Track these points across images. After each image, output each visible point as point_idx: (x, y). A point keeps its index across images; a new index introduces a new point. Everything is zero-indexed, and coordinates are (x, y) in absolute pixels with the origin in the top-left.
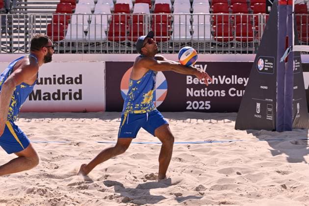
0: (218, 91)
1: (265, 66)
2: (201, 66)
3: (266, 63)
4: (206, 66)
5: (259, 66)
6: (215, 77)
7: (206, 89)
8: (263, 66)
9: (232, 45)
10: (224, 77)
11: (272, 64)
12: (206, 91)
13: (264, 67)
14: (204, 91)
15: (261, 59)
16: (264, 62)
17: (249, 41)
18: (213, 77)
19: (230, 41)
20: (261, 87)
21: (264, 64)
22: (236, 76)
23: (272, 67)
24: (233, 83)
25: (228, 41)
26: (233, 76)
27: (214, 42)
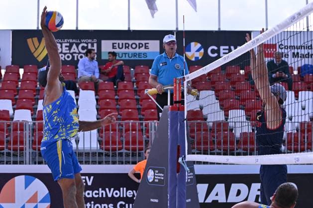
0: (106, 205)
1: (156, 177)
2: (87, 178)
3: (156, 174)
4: (92, 178)
5: (149, 177)
6: (102, 190)
7: (92, 202)
8: (153, 177)
9: (121, 154)
10: (112, 189)
11: (163, 175)
12: (92, 205)
13: (154, 179)
14: (90, 205)
15: (150, 170)
16: (154, 173)
17: (139, 150)
18: (100, 189)
19: (119, 150)
20: (151, 200)
21: (154, 175)
22: (125, 189)
23: (163, 178)
24: (122, 196)
25: (116, 150)
26: (122, 189)
27: (101, 151)
